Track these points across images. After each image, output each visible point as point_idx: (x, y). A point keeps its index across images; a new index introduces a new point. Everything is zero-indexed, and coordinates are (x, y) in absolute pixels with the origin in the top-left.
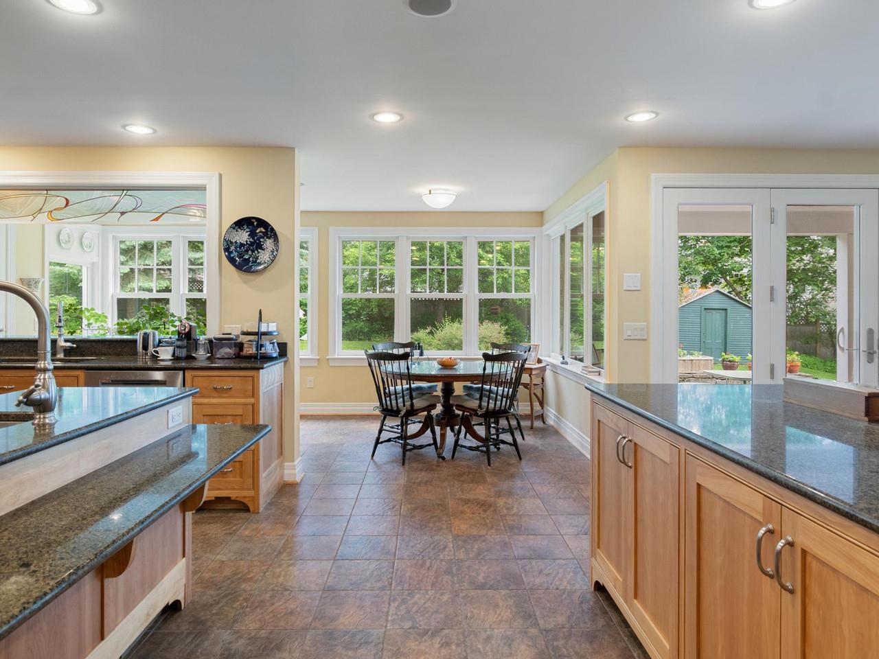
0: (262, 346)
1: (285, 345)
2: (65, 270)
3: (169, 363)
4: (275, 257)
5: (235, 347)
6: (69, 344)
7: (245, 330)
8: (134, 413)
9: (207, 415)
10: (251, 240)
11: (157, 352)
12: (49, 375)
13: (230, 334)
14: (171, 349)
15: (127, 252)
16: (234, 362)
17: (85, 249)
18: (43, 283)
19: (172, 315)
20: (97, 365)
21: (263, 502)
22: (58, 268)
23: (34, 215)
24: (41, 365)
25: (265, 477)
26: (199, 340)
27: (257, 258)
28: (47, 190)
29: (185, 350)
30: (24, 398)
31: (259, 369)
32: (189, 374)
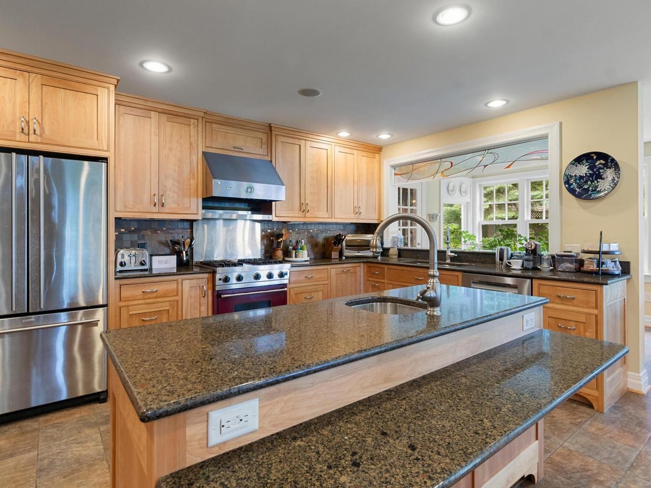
0: (603, 263)
1: (628, 263)
2: (453, 209)
3: (519, 272)
4: (616, 184)
5: (576, 263)
6: (453, 254)
7: (586, 249)
8: (496, 315)
9: (551, 317)
10: (591, 172)
11: (510, 263)
12: (436, 280)
13: (571, 252)
14: (520, 261)
15: (488, 195)
16: (575, 276)
17: (463, 194)
18: (440, 216)
19: (520, 236)
20: (469, 269)
21: (607, 404)
22: (449, 208)
23: (434, 175)
24: (431, 272)
25: (610, 382)
26: (543, 255)
27: (597, 187)
28: (441, 159)
29: (532, 262)
30: (421, 295)
31: (603, 284)
32: (535, 282)
